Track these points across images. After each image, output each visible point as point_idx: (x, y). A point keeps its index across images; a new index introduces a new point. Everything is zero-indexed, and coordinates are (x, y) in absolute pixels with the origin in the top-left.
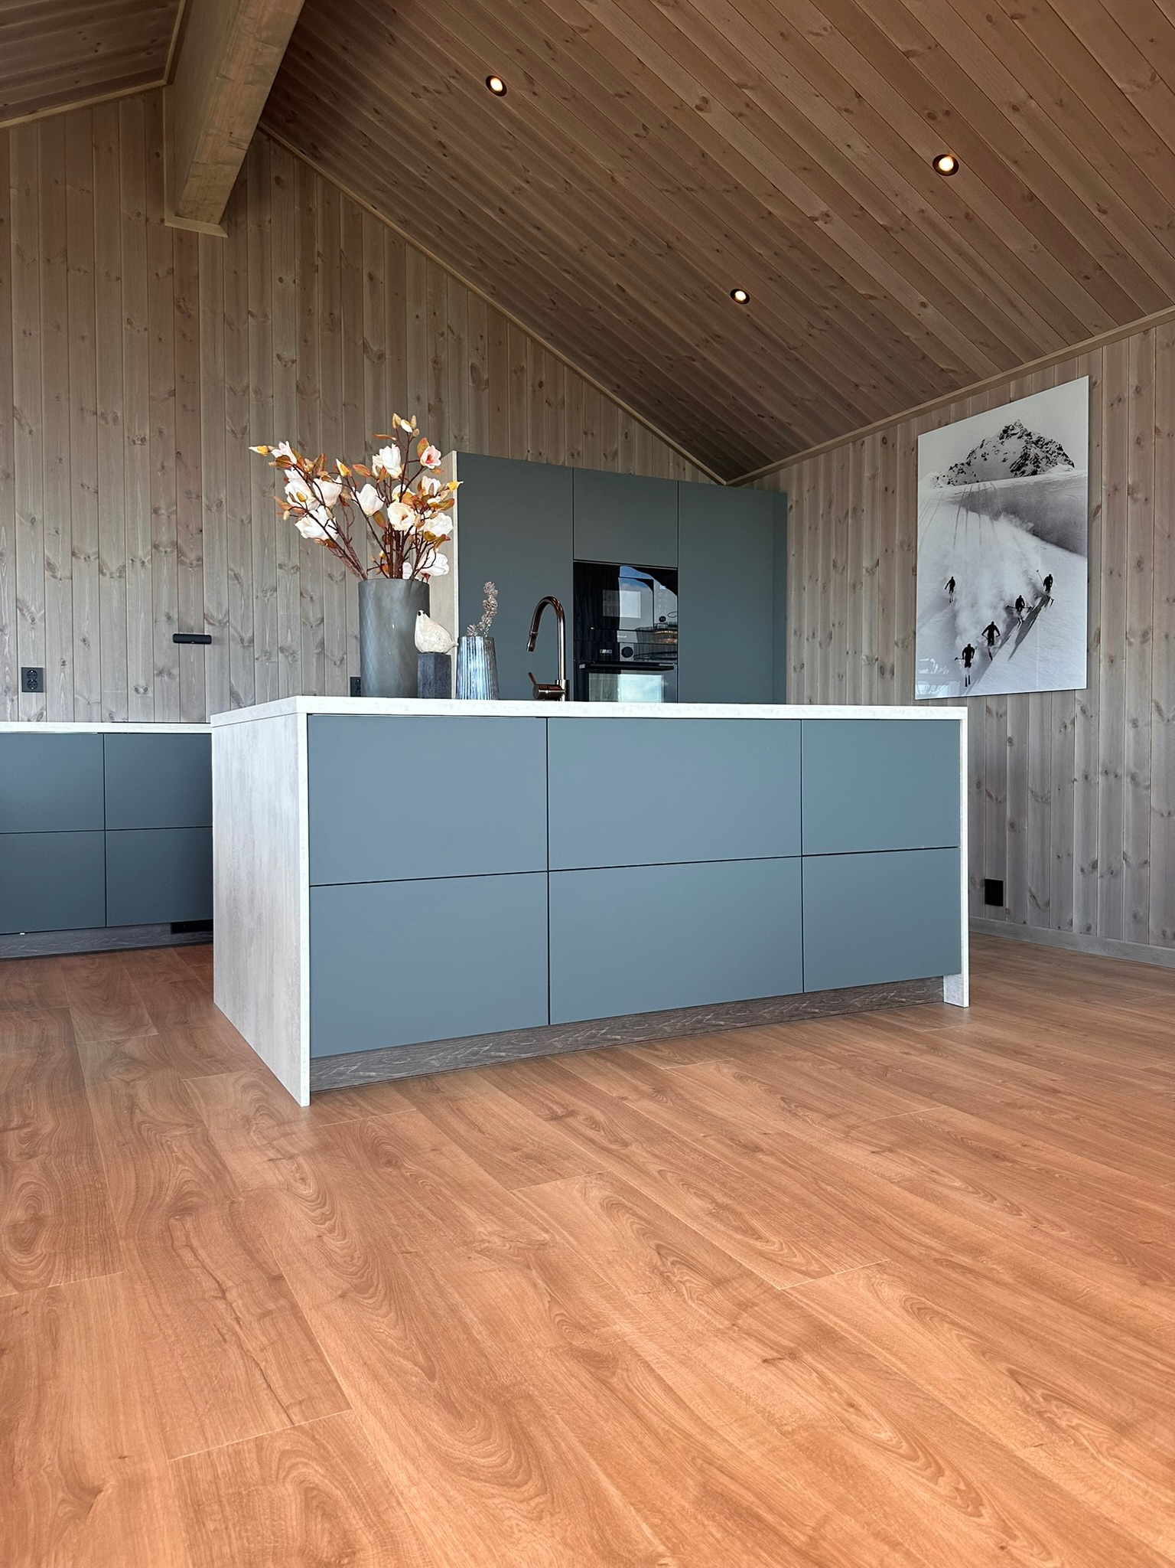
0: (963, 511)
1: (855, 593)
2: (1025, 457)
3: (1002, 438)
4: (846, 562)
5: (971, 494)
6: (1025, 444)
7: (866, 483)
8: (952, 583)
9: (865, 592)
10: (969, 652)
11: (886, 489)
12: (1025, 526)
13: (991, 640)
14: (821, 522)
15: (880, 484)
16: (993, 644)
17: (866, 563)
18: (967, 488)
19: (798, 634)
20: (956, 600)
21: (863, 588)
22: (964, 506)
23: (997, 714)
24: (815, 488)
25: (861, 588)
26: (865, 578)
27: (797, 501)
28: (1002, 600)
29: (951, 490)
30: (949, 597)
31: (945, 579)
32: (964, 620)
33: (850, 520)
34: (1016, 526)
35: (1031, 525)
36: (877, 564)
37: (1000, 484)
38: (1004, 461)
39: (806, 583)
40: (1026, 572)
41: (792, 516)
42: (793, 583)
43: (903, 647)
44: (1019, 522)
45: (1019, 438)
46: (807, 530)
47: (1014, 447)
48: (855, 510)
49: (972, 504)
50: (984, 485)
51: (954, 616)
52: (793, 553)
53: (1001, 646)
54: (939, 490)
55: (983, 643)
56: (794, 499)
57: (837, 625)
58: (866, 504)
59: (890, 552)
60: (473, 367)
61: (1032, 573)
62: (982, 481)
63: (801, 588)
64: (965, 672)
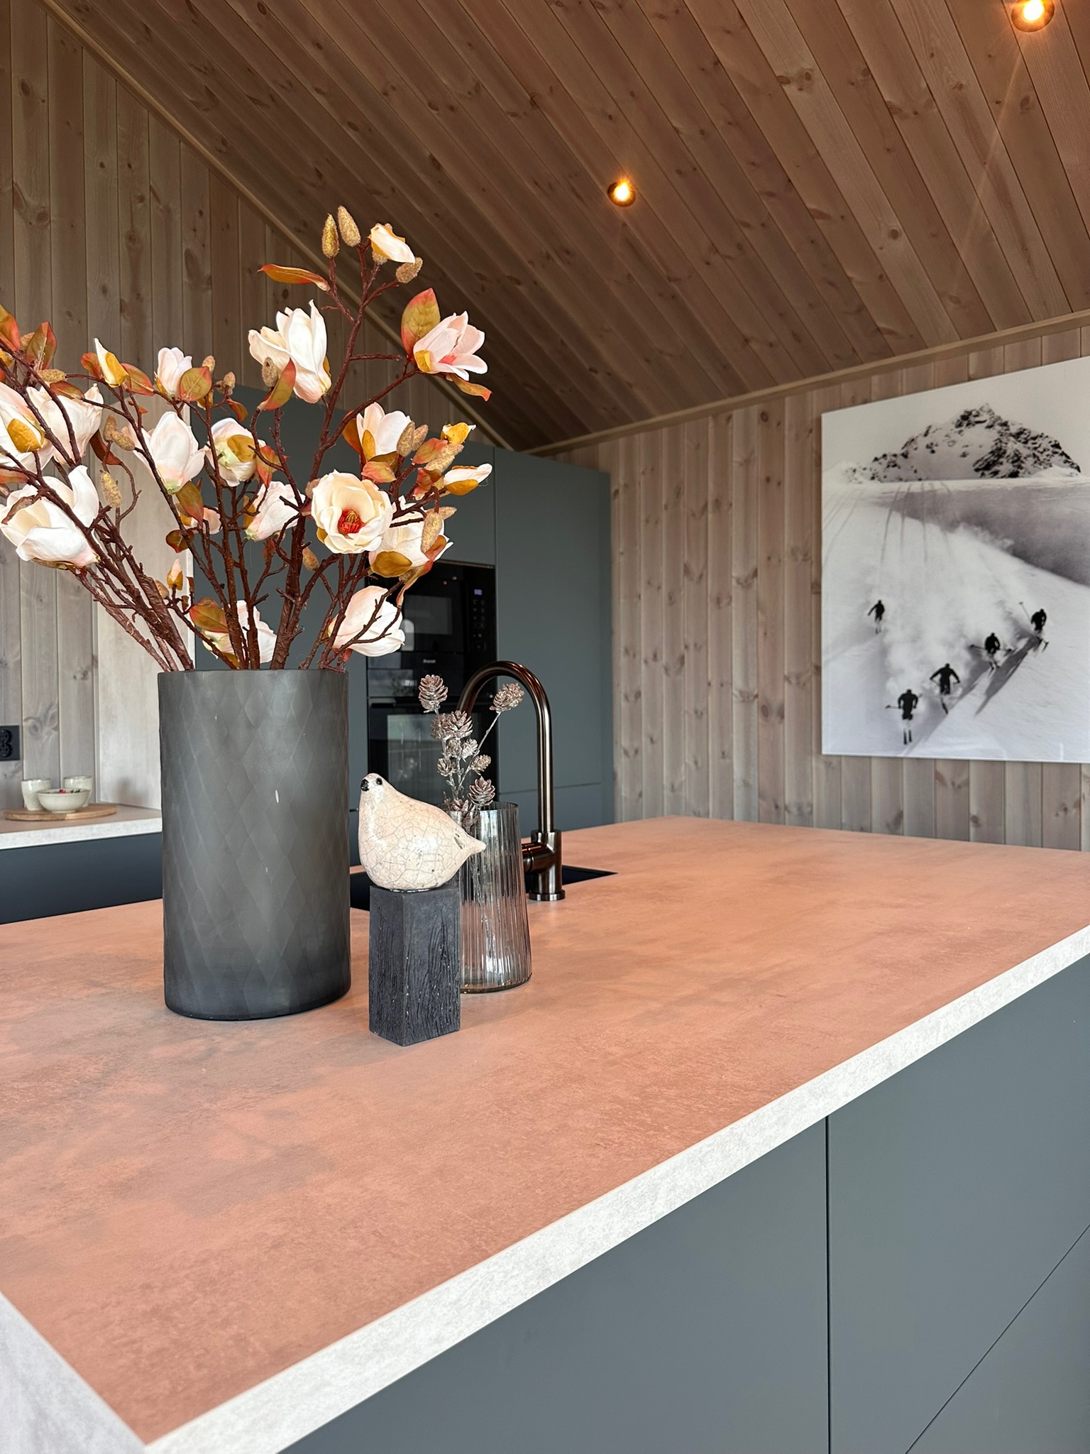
0: (896, 517)
1: (719, 608)
2: (998, 453)
3: (960, 425)
4: (706, 566)
5: (910, 496)
6: (997, 436)
7: (736, 470)
8: (880, 609)
9: (736, 610)
10: (908, 701)
11: (768, 480)
12: (999, 543)
13: (945, 687)
14: (664, 516)
15: (758, 470)
16: (948, 692)
17: (737, 571)
18: (904, 487)
19: (631, 653)
20: (886, 631)
21: (733, 604)
22: (898, 510)
23: (953, 784)
24: (654, 470)
25: (729, 603)
26: (736, 591)
27: (626, 485)
28: (962, 635)
29: (876, 488)
30: (874, 625)
31: (868, 603)
32: (900, 656)
33: (710, 516)
34: (985, 542)
35: (1009, 542)
36: (755, 574)
37: (955, 485)
38: (964, 455)
39: (642, 589)
40: (1001, 603)
41: (619, 504)
42: (622, 588)
43: (798, 683)
44: (988, 537)
45: (990, 427)
46: (643, 524)
47: (980, 440)
48: (717, 503)
49: (911, 507)
50: (932, 485)
51: (884, 651)
52: (621, 550)
53: (962, 696)
54: (857, 486)
55: (931, 691)
56: (621, 481)
57: (692, 647)
58: (736, 494)
59: (774, 560)
60: (189, 256)
61: (1012, 605)
62: (927, 479)
63: (634, 596)
64: (903, 725)
